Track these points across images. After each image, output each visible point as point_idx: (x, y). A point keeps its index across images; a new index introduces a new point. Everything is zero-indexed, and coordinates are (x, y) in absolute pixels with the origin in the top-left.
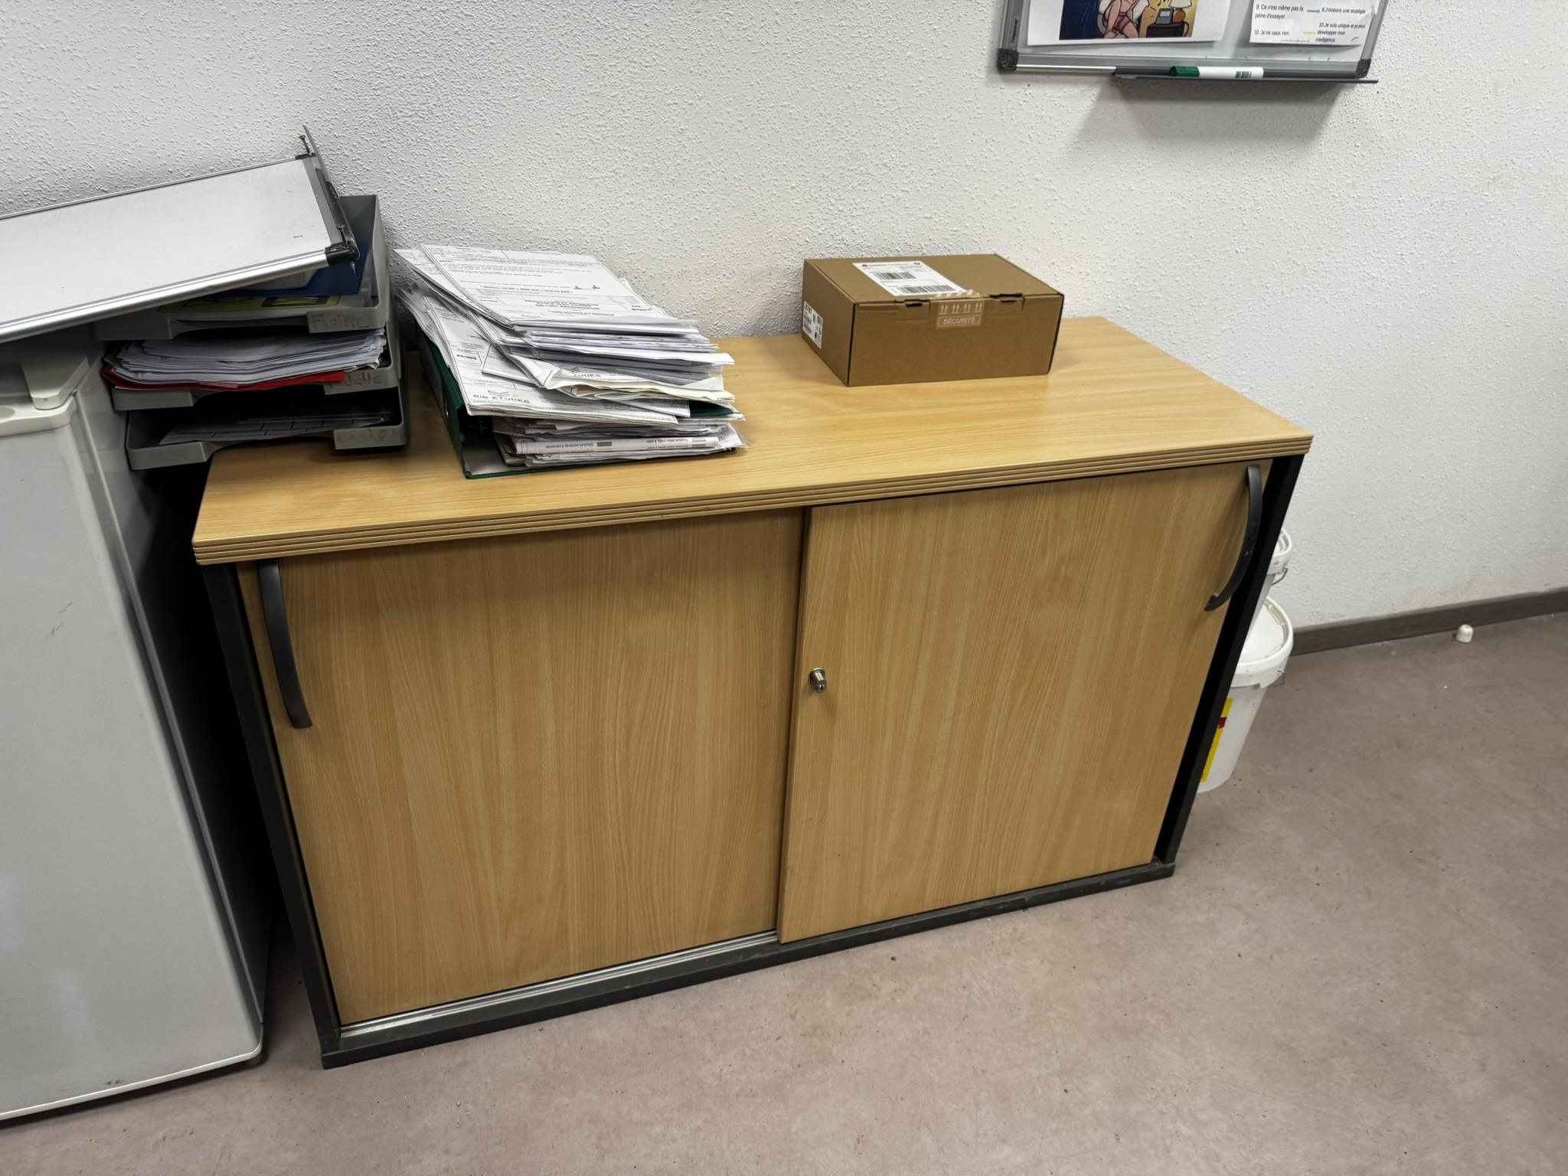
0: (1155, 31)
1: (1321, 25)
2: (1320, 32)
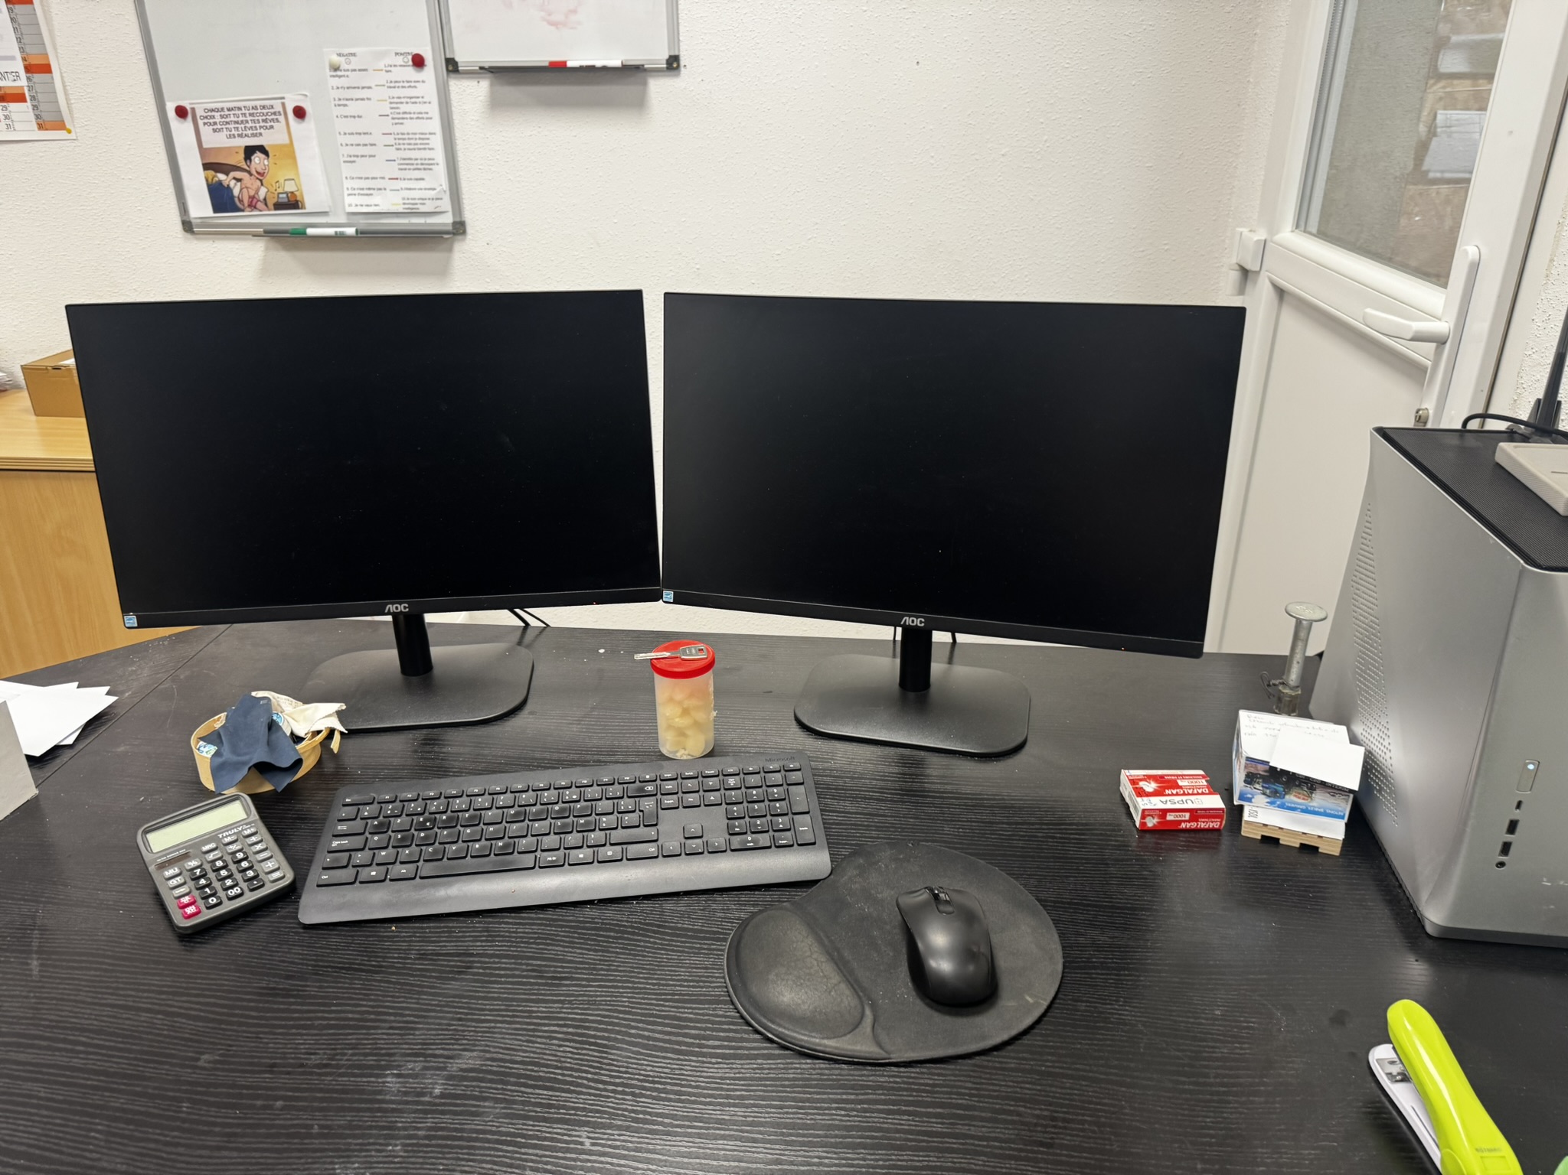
0: (278, 206)
1: (404, 199)
2: (404, 204)
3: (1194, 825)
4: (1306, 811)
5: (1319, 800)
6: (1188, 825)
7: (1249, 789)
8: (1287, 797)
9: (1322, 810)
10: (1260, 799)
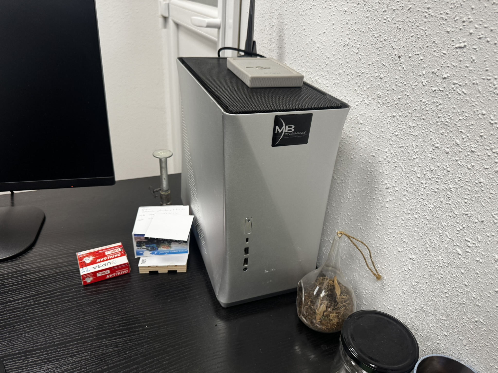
3: (114, 275)
4: (170, 253)
5: (174, 247)
6: (111, 276)
7: (140, 249)
8: (159, 249)
9: (177, 251)
10: (147, 253)
